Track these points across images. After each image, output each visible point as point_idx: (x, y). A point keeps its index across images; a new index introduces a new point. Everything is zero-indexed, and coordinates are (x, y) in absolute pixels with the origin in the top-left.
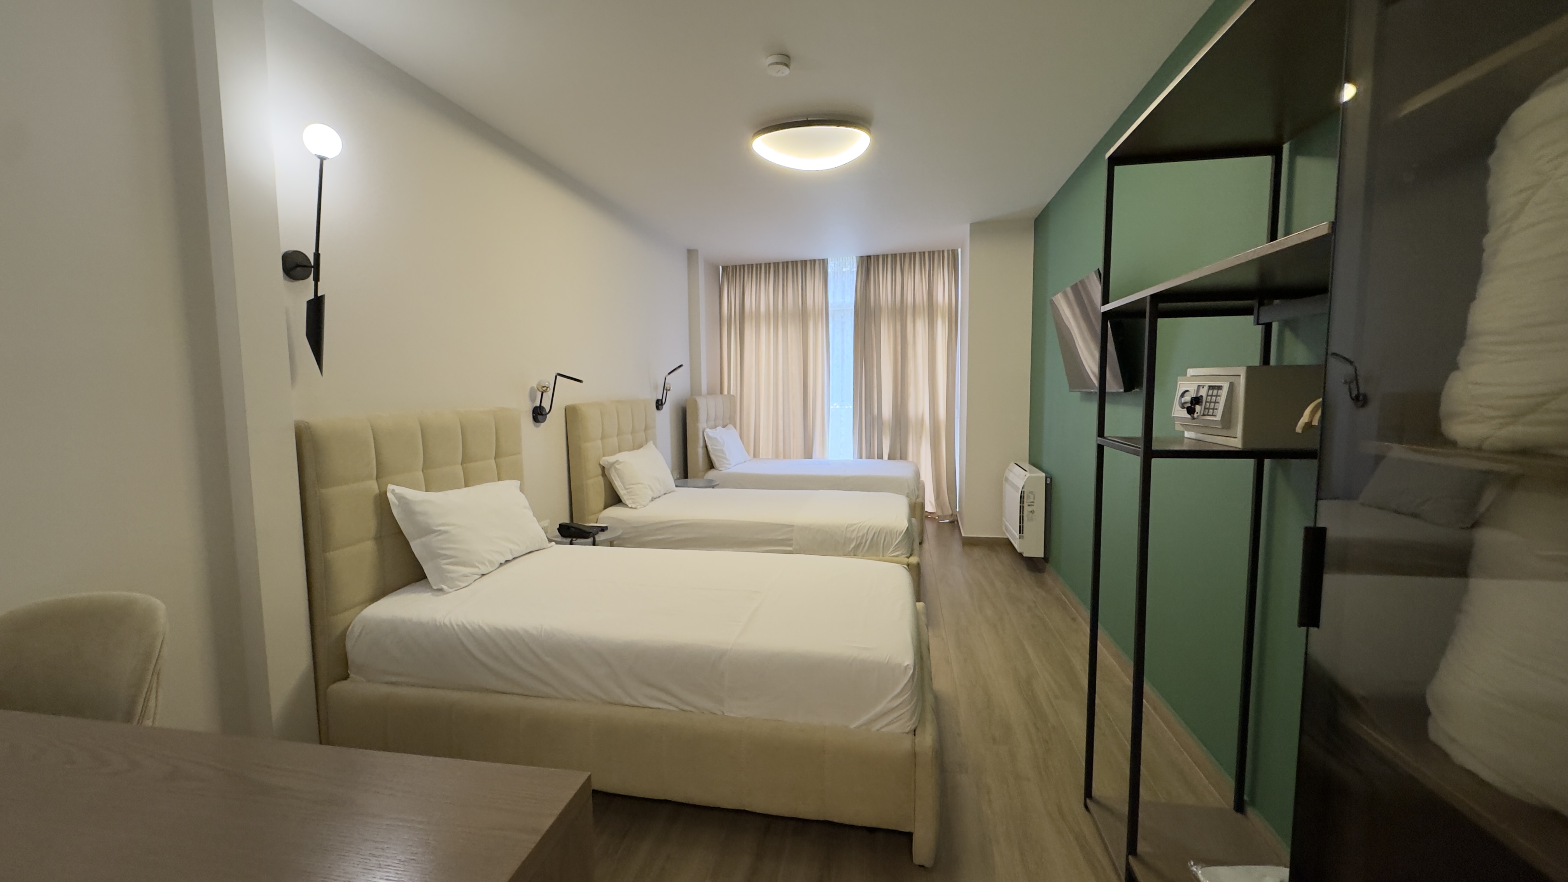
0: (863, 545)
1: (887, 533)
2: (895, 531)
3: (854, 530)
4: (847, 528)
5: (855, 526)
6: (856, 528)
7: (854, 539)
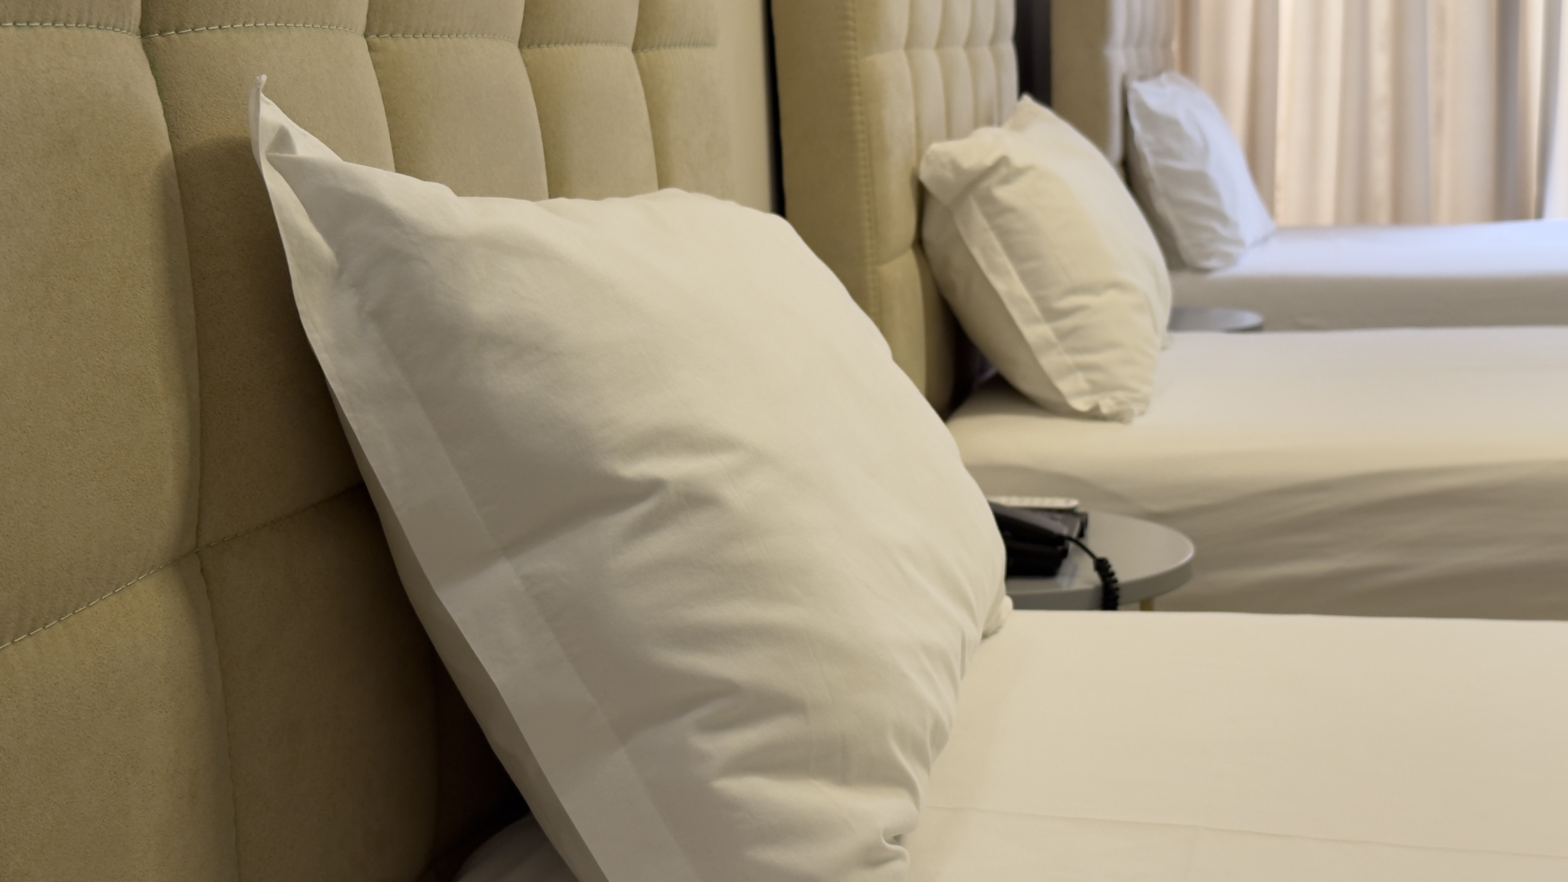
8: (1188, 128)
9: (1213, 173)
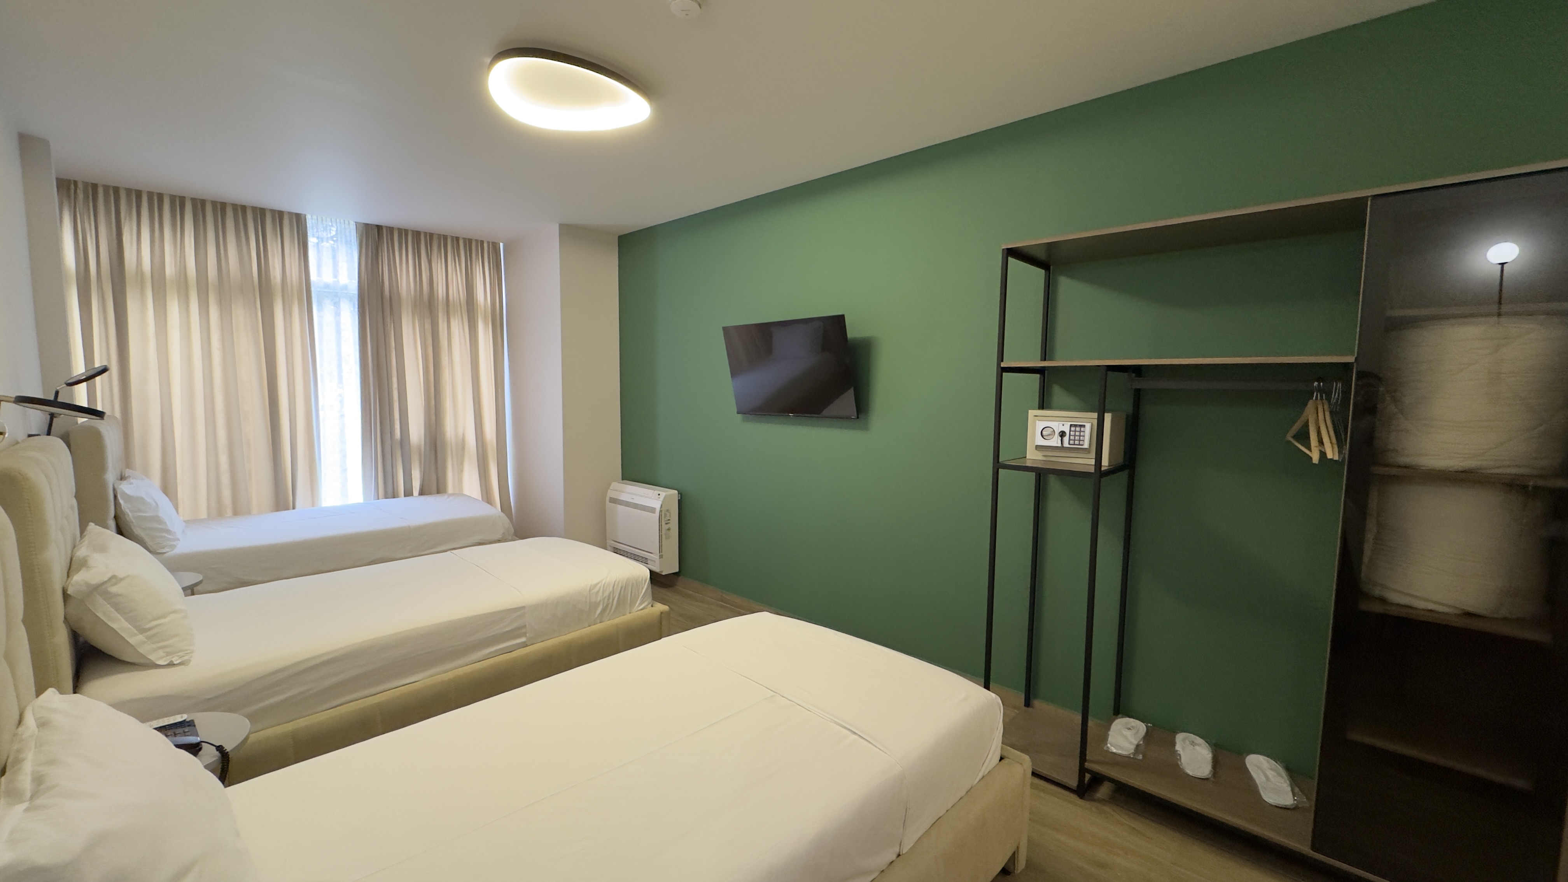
0: (610, 605)
1: (633, 584)
2: (641, 579)
3: (598, 592)
4: (590, 591)
5: (598, 587)
6: (600, 587)
7: (600, 601)
8: (148, 500)
9: (161, 514)
